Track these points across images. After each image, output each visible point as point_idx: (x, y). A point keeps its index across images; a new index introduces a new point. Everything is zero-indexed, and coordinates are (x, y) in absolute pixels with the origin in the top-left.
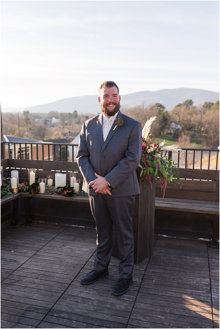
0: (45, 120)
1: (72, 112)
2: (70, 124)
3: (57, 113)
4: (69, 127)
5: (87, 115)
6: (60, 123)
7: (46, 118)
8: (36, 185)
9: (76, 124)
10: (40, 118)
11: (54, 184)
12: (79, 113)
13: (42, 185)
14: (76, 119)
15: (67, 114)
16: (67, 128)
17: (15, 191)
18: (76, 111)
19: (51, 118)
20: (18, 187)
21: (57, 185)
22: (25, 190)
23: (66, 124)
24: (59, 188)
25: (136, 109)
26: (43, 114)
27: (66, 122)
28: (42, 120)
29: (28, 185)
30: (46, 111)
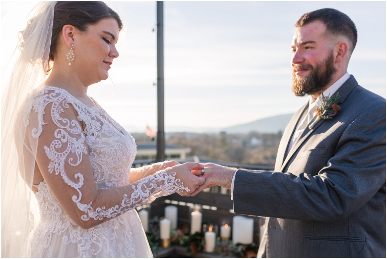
8: (201, 235)
10: (238, 139)
11: (231, 238)
13: (210, 236)
17: (166, 244)
19: (251, 139)
20: (172, 237)
21: (237, 239)
22: (182, 242)
24: (238, 245)
27: (269, 143)
29: (188, 234)
30: (245, 131)
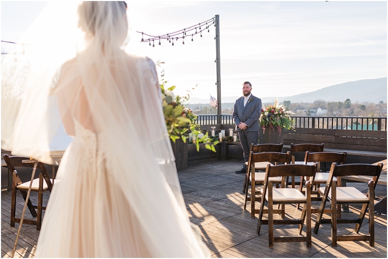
0: (309, 111)
1: (343, 100)
3: (324, 102)
5: (363, 104)
6: (327, 115)
7: (311, 109)
10: (303, 109)
12: (353, 102)
14: (348, 110)
15: (336, 103)
17: (221, 140)
18: (348, 100)
19: (316, 109)
22: (226, 140)
26: (306, 104)
27: (335, 113)
28: (306, 112)
30: (311, 101)
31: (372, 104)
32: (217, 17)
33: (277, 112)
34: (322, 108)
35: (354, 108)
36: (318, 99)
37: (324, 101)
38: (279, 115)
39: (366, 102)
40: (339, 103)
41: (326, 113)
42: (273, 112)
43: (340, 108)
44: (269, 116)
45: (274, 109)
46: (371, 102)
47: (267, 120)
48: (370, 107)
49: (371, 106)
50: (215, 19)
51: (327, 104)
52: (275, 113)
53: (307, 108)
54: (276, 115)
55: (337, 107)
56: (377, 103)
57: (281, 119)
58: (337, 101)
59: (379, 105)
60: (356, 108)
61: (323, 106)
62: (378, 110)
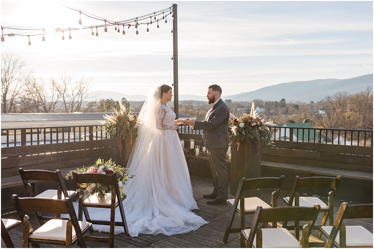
0: (248, 109)
1: (279, 100)
2: (276, 115)
3: (261, 102)
4: (275, 117)
5: (296, 104)
6: (264, 113)
9: (283, 114)
10: (243, 107)
12: (287, 102)
13: (197, 150)
14: (284, 109)
15: (273, 102)
16: (272, 118)
18: (283, 100)
23: (272, 114)
25: (358, 96)
26: (246, 103)
27: (272, 111)
28: (246, 110)
31: (304, 103)
32: (175, 6)
33: (255, 124)
34: (260, 108)
35: (289, 107)
36: (257, 98)
37: (262, 100)
38: (257, 126)
39: (299, 102)
40: (276, 102)
41: (264, 112)
42: (250, 123)
43: (276, 107)
44: (245, 128)
45: (251, 119)
46: (303, 102)
47: (243, 133)
48: (302, 106)
49: (304, 105)
50: (172, 8)
51: (265, 103)
52: (252, 125)
53: (246, 107)
54: (254, 127)
55: (273, 106)
56: (308, 102)
57: (260, 132)
58: (273, 100)
59: (310, 105)
60: (290, 107)
61: (261, 105)
62: (309, 109)
